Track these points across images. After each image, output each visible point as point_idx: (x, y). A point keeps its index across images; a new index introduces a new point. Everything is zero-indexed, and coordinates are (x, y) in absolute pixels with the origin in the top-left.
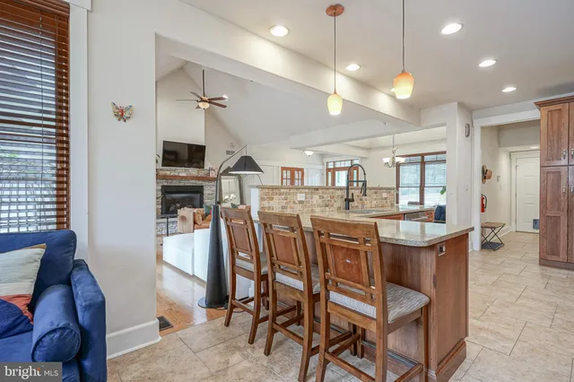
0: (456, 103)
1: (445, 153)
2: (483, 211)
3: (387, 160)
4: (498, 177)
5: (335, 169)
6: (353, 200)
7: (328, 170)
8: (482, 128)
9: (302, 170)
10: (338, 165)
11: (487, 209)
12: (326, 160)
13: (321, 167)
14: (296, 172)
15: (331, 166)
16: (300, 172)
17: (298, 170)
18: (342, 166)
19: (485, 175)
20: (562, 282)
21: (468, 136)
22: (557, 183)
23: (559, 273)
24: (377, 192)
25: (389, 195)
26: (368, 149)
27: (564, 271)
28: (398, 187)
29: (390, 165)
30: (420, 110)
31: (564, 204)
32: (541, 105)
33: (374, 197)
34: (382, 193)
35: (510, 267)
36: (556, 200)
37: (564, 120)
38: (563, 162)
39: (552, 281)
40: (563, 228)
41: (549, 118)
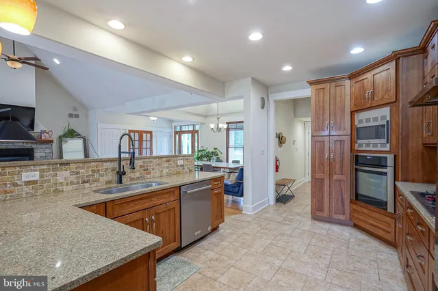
0: (250, 79)
1: (243, 122)
2: (277, 171)
3: (212, 126)
4: (294, 141)
5: (182, 132)
6: (124, 173)
7: (176, 133)
8: (275, 101)
9: (151, 133)
10: (184, 129)
11: (279, 170)
12: (174, 124)
13: (169, 130)
14: (144, 135)
15: (178, 129)
16: (149, 135)
17: (146, 132)
18: (187, 129)
19: (281, 140)
20: (322, 240)
21: (263, 107)
22: (322, 150)
23: (323, 228)
24: (169, 161)
25: (186, 162)
26: (206, 116)
27: (327, 226)
28: (227, 148)
29: (215, 130)
30: (224, 83)
31: (327, 168)
32: (311, 83)
33: (166, 165)
34: (177, 160)
35: (289, 224)
36: (321, 164)
37: (327, 98)
38: (326, 133)
39: (314, 240)
40: (326, 188)
41: (317, 95)
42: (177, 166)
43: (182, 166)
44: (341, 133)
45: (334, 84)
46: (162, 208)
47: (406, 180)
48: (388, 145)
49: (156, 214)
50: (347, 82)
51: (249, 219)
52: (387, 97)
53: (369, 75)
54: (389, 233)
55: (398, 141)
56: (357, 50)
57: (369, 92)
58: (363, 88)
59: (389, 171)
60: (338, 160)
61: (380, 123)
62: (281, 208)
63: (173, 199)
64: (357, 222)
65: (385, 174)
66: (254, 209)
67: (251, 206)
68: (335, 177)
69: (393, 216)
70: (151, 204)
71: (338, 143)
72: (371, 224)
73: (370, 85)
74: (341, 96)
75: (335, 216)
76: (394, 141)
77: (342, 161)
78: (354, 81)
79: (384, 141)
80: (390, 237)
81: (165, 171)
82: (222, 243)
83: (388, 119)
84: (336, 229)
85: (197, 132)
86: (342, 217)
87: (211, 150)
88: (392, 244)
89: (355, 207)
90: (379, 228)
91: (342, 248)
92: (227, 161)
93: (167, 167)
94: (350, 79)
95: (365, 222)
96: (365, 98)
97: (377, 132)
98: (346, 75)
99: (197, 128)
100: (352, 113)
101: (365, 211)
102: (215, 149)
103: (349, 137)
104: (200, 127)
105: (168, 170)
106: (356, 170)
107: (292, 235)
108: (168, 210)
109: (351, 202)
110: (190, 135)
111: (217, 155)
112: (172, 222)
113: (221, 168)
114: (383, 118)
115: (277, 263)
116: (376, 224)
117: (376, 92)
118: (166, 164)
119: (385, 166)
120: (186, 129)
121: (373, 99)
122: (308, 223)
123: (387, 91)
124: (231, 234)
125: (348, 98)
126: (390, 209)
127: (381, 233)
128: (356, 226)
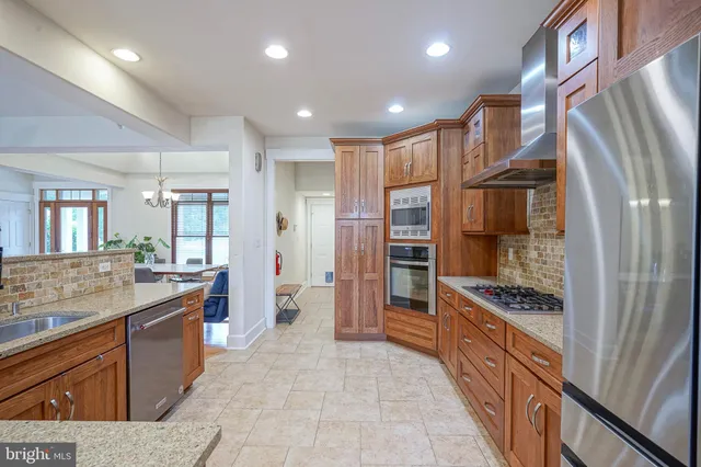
0: (241, 120)
1: (227, 191)
2: (278, 273)
3: (148, 195)
4: (295, 226)
5: (61, 203)
7: (44, 204)
8: (277, 163)
10: (66, 196)
11: (282, 271)
12: (38, 185)
13: (24, 198)
15: (51, 196)
18: (76, 199)
19: (281, 224)
20: (358, 367)
21: (259, 170)
22: (350, 239)
23: (353, 349)
24: (79, 265)
25: (116, 265)
26: (125, 175)
27: (357, 345)
28: (174, 236)
29: (155, 202)
30: (190, 117)
31: (356, 265)
32: (336, 142)
33: (71, 275)
34: (97, 263)
35: (307, 354)
36: (349, 260)
37: (356, 166)
38: (355, 215)
39: (349, 370)
40: (356, 293)
41: (343, 160)
42: (98, 275)
43: (108, 274)
44: (372, 216)
45: (364, 148)
46: (89, 369)
47: (447, 275)
48: (429, 233)
49: (75, 385)
50: (380, 148)
51: (244, 358)
52: (427, 173)
53: (407, 143)
54: (431, 339)
55: (439, 228)
56: (396, 109)
57: (406, 166)
58: (399, 160)
59: (431, 264)
60: (369, 251)
61: (420, 204)
62: (287, 332)
63: (112, 345)
64: (393, 334)
65: (426, 268)
66: (248, 339)
67: (243, 336)
68: (367, 276)
69: (435, 319)
70: (62, 365)
71: (370, 230)
72: (410, 334)
73: (409, 156)
74: (373, 166)
75: (366, 331)
76: (435, 229)
77: (374, 255)
78: (388, 147)
79: (425, 227)
80: (430, 345)
81: (69, 288)
82: (210, 410)
83: (429, 200)
84: (369, 347)
85: (104, 204)
86: (374, 330)
87: (140, 240)
88: (434, 354)
89: (390, 314)
90: (418, 336)
91: (385, 371)
92: (174, 261)
93: (75, 280)
94: (384, 145)
95: (403, 331)
96: (402, 171)
97: (417, 216)
98: (380, 138)
99: (103, 196)
100: (387, 190)
101: (403, 318)
102: (148, 239)
103: (382, 221)
104: (112, 195)
105: (75, 284)
106: (392, 265)
107: (318, 368)
108: (101, 371)
109: (386, 307)
110: (85, 210)
111: (153, 250)
112: (110, 396)
113: (163, 273)
114: (424, 198)
115: (314, 416)
116: (416, 332)
117: (415, 165)
118: (73, 273)
119: (426, 259)
120: (75, 196)
121: (412, 174)
122: (332, 347)
123: (428, 167)
124: (220, 390)
125: (381, 170)
126: (432, 311)
127: (422, 343)
128: (390, 339)
